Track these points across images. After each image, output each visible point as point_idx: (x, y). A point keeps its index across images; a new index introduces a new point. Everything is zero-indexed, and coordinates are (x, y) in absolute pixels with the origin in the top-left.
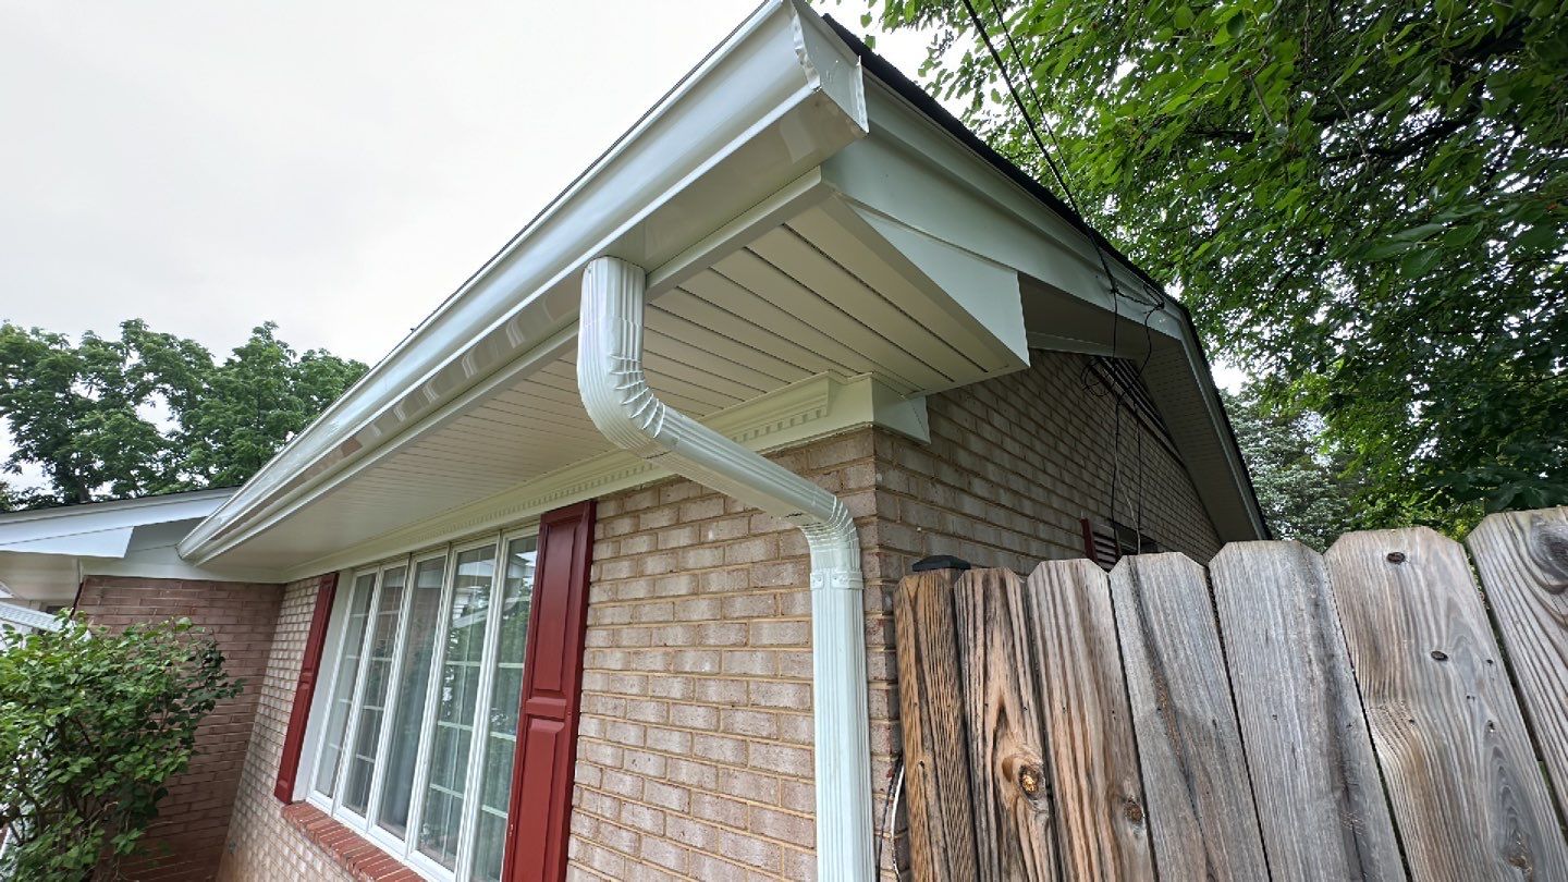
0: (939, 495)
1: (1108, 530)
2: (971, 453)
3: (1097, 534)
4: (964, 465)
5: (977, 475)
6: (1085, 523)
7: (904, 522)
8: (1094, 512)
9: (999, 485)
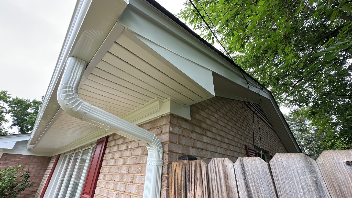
0: (194, 136)
1: (253, 148)
2: (207, 124)
3: (249, 149)
4: (204, 127)
5: (209, 130)
6: (246, 146)
7: (179, 144)
8: (249, 143)
9: (216, 134)
